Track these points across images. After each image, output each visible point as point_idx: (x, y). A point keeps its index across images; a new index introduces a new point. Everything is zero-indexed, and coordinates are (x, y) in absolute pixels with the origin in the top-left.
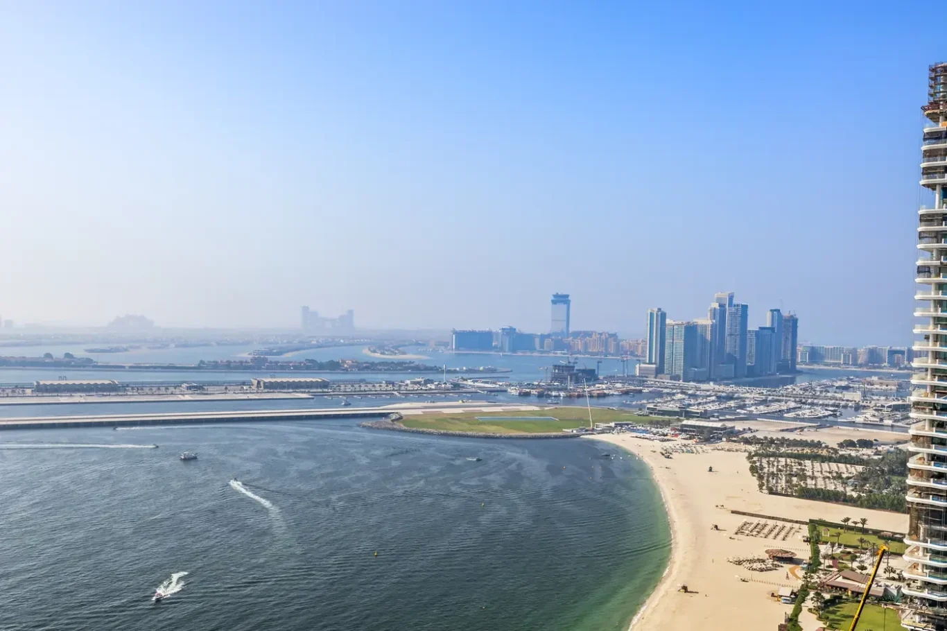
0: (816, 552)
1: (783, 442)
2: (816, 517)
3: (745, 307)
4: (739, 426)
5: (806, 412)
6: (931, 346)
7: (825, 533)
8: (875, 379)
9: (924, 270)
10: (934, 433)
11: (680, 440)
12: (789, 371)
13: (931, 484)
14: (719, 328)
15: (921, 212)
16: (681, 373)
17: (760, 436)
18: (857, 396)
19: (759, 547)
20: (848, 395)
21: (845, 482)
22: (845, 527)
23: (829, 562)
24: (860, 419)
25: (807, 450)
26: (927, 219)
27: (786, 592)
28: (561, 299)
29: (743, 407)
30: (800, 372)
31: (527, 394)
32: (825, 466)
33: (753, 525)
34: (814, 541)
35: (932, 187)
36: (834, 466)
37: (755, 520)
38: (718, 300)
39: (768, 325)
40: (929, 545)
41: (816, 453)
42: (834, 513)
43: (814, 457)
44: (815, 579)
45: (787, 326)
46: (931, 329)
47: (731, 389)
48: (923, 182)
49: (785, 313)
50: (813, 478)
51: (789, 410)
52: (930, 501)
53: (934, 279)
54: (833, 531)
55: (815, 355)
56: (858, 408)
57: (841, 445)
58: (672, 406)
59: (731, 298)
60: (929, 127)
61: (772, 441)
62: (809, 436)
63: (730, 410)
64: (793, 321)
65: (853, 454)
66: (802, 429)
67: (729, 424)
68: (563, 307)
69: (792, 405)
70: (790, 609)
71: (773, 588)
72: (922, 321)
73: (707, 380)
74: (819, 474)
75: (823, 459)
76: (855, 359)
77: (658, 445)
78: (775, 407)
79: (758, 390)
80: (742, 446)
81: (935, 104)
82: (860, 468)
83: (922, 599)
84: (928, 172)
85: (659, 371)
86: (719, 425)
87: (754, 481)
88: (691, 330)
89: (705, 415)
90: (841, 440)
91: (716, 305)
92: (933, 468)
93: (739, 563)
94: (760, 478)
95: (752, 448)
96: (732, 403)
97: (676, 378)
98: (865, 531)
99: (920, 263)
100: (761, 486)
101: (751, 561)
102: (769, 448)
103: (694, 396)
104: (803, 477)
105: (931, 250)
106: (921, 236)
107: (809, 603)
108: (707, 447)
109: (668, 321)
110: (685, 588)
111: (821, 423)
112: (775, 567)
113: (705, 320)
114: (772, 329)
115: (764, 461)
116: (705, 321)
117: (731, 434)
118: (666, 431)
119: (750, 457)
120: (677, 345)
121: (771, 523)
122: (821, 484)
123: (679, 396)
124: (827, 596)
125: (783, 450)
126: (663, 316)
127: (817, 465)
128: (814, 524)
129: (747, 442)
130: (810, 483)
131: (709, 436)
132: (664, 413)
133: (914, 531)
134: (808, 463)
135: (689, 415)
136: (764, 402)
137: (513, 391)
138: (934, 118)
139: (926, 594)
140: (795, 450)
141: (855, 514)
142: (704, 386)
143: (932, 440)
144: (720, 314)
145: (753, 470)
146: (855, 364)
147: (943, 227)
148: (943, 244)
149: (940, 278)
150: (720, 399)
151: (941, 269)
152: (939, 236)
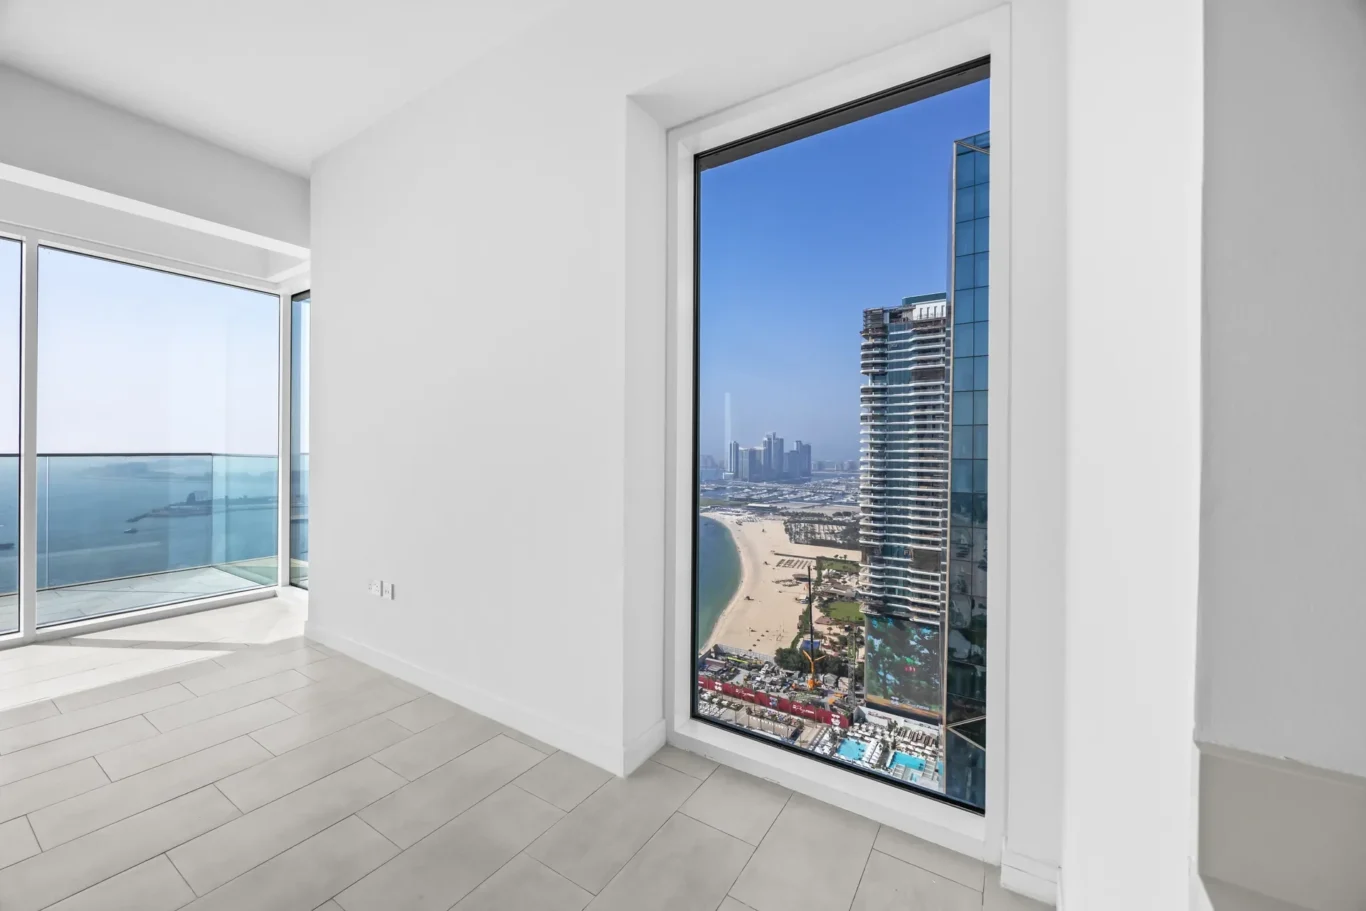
0: (820, 575)
1: (803, 514)
2: (820, 555)
3: (782, 440)
4: (779, 506)
5: (816, 498)
6: (869, 459)
7: (825, 564)
8: (852, 478)
9: (864, 418)
10: (872, 506)
11: (746, 515)
12: (807, 475)
13: (872, 533)
14: (768, 451)
15: (862, 387)
16: (747, 476)
17: (790, 511)
18: (843, 488)
19: (789, 573)
20: (838, 488)
21: (836, 535)
22: (835, 560)
23: (826, 580)
24: (845, 501)
25: (816, 519)
26: (865, 391)
27: (803, 597)
29: (782, 495)
30: (813, 475)
32: (826, 527)
33: (787, 561)
34: (819, 568)
35: (867, 374)
36: (830, 527)
37: (787, 559)
38: (767, 436)
39: (795, 449)
40: (872, 566)
41: (821, 520)
42: (829, 553)
43: (820, 522)
44: (820, 589)
45: (805, 450)
47: (775, 485)
48: (862, 371)
49: (804, 443)
50: (819, 534)
51: (807, 497)
52: (872, 542)
53: (869, 423)
54: (830, 562)
55: (821, 466)
56: (844, 495)
57: (835, 515)
58: (742, 496)
59: (774, 435)
60: (865, 342)
61: (797, 514)
62: (817, 511)
63: (775, 497)
64: (808, 448)
65: (840, 519)
66: (813, 507)
67: (774, 505)
69: (809, 493)
70: (805, 606)
71: (796, 595)
72: (864, 445)
73: (763, 481)
74: (822, 532)
75: (824, 523)
76: (842, 467)
77: (735, 518)
78: (799, 495)
79: (790, 486)
80: (781, 517)
81: (866, 330)
82: (844, 527)
83: (871, 597)
84: (864, 366)
85: (736, 476)
86: (768, 506)
87: (787, 536)
88: (753, 453)
89: (761, 501)
90: (834, 512)
91: (766, 439)
92: (872, 524)
93: (778, 582)
94: (790, 534)
95: (786, 518)
96: (776, 494)
97: (745, 480)
98: (845, 562)
99: (862, 414)
100: (791, 539)
101: (784, 581)
102: (795, 517)
103: (753, 490)
104: (813, 533)
105: (867, 407)
106: (862, 400)
107: (815, 603)
108: (762, 519)
109: (740, 448)
110: (748, 598)
111: (823, 503)
112: (797, 584)
114: (797, 452)
115: (793, 525)
116: (761, 448)
117: (774, 510)
118: (739, 510)
119: (785, 523)
120: (745, 461)
121: (796, 559)
122: (823, 537)
123: (747, 490)
124: (825, 599)
125: (803, 519)
126: (737, 446)
127: (822, 527)
128: (820, 560)
129: (783, 514)
130: (818, 536)
131: (762, 512)
132: (738, 500)
133: (864, 560)
134: (817, 526)
135: (753, 501)
136: (794, 493)
138: (866, 337)
139: (871, 593)
140: (810, 519)
141: (841, 553)
142: (760, 484)
143: (872, 509)
144: (768, 444)
145: (787, 530)
146: (843, 470)
147: (873, 395)
148: (873, 404)
149: (873, 423)
150: (769, 491)
151: (874, 418)
152: (871, 400)
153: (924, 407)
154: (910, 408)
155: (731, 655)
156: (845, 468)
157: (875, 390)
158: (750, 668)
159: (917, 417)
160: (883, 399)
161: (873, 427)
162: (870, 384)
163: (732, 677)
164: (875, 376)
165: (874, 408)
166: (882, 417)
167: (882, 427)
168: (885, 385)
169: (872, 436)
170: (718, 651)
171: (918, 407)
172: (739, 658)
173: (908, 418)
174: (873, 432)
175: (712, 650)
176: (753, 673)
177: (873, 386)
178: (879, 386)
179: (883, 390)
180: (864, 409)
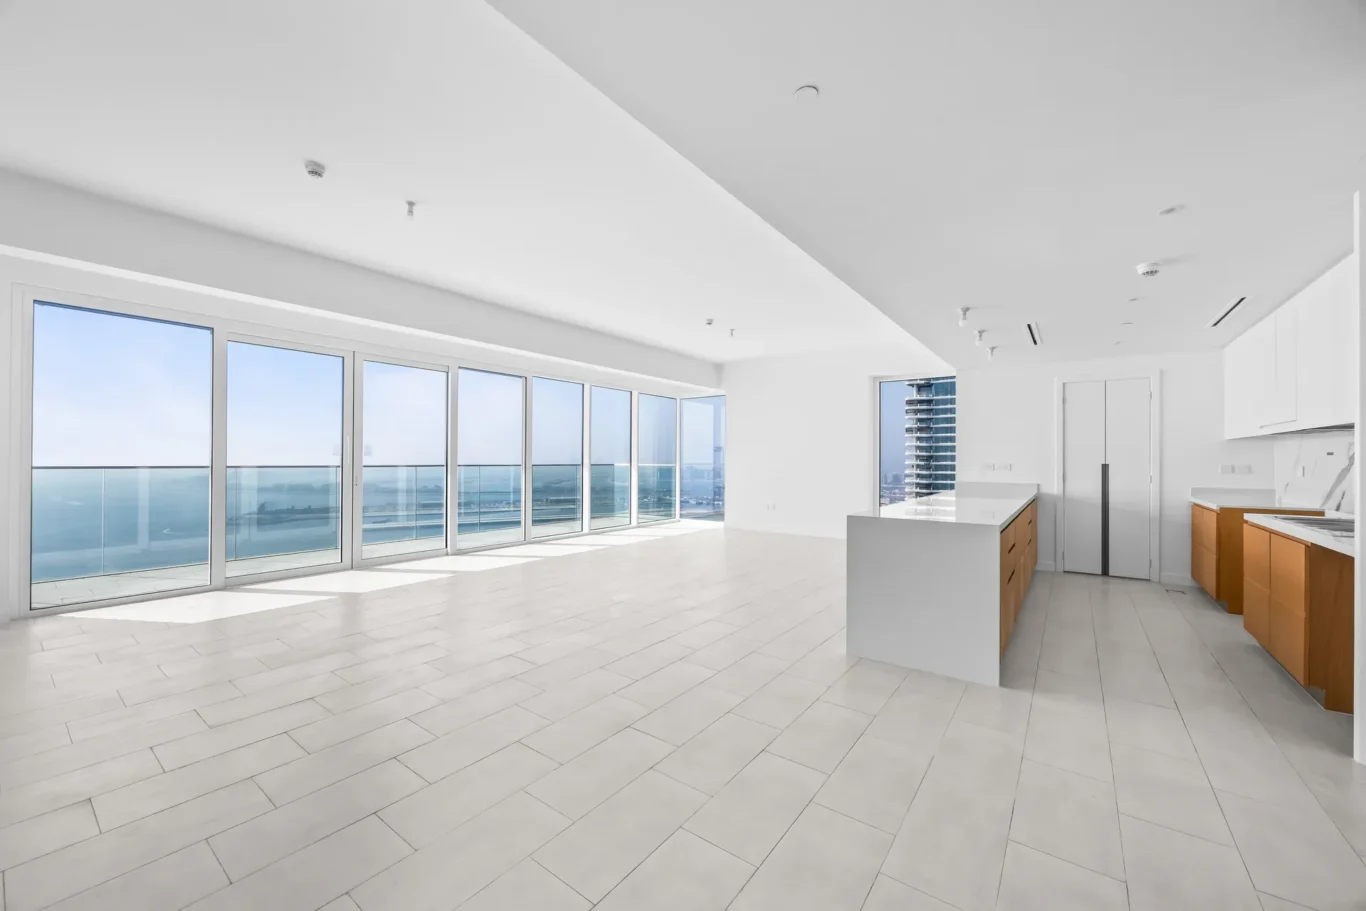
8: (897, 491)
9: (909, 430)
15: (907, 398)
26: (910, 403)
31: (701, 503)
35: (912, 385)
46: (915, 462)
53: (915, 435)
72: (909, 457)
99: (907, 426)
105: (912, 419)
106: (907, 412)
137: (693, 502)
147: (919, 407)
148: (919, 416)
149: (918, 435)
151: (920, 430)
152: (916, 412)
156: (889, 481)
157: (921, 402)
160: (928, 411)
161: (918, 439)
162: (915, 396)
165: (920, 420)
166: (929, 429)
167: (928, 439)
168: (930, 397)
169: (918, 448)
174: (919, 444)
177: (919, 398)
178: (924, 398)
179: (929, 402)
180: (910, 421)
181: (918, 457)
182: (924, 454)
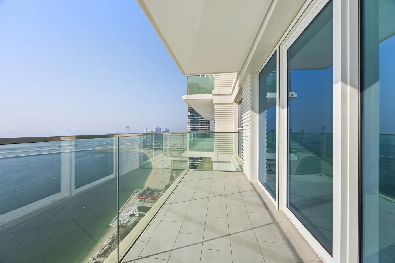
0: (174, 165)
3: (161, 128)
9: (188, 123)
11: (151, 150)
14: (157, 131)
15: (188, 115)
26: (189, 116)
28: (128, 127)
29: (161, 144)
35: (189, 112)
38: (156, 127)
39: (164, 130)
45: (167, 131)
47: (159, 141)
49: (167, 129)
53: (190, 124)
59: (158, 127)
67: (159, 147)
68: (128, 128)
70: (171, 174)
72: (188, 130)
77: (148, 151)
84: (188, 110)
86: (158, 147)
96: (159, 144)
97: (150, 140)
99: (188, 122)
106: (188, 118)
107: (174, 172)
108: (156, 151)
109: (148, 130)
113: (154, 130)
117: (159, 149)
118: (149, 149)
123: (151, 143)
126: (147, 130)
131: (156, 149)
132: (148, 146)
144: (157, 129)
147: (191, 117)
148: (191, 120)
149: (191, 124)
150: (157, 143)
151: (191, 123)
152: (190, 118)
153: (202, 121)
154: (199, 121)
155: (152, 189)
157: (191, 116)
158: (157, 192)
159: (201, 123)
160: (193, 118)
161: (190, 125)
162: (189, 114)
163: (153, 195)
164: (191, 112)
165: (191, 121)
166: (193, 123)
167: (193, 125)
168: (193, 115)
169: (190, 127)
170: (148, 189)
171: (201, 121)
172: (155, 189)
173: (199, 123)
174: (190, 126)
175: (146, 189)
176: (159, 193)
177: (191, 115)
178: (192, 115)
179: (193, 116)
180: (188, 121)
181: (190, 130)
182: (192, 129)
